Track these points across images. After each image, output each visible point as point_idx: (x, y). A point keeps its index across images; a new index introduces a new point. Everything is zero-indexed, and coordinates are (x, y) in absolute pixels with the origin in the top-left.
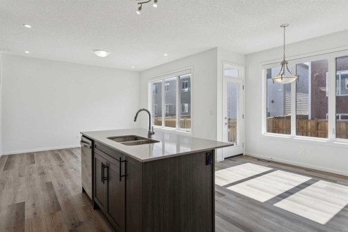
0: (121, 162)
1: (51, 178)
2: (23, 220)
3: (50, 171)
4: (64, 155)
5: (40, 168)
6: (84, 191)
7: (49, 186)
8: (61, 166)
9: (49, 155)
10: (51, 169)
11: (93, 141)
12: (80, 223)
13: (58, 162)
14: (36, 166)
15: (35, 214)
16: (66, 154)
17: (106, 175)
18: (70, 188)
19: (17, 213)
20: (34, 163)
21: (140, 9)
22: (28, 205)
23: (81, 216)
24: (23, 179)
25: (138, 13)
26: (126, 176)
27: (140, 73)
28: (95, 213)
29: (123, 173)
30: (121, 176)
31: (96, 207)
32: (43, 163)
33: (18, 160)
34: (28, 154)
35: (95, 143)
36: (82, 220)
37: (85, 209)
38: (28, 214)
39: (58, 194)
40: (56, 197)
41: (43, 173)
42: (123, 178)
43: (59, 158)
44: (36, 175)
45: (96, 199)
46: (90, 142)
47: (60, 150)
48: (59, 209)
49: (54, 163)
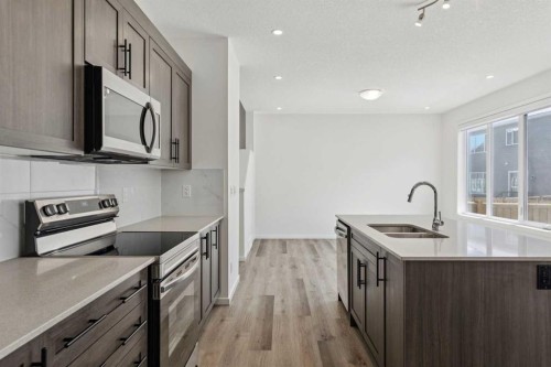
0: (378, 259)
1: (302, 273)
2: (272, 314)
3: (302, 266)
4: (320, 247)
5: (292, 259)
6: (340, 299)
7: (300, 284)
8: (316, 261)
9: (303, 245)
10: (304, 263)
11: (349, 228)
12: (331, 337)
13: (313, 257)
14: (287, 256)
15: (283, 312)
16: (323, 245)
17: (362, 278)
18: (323, 292)
19: (267, 306)
20: (285, 252)
21: (421, 17)
22: (277, 300)
23: (334, 330)
24: (274, 270)
25: (418, 25)
26: (385, 280)
27: (442, 117)
28: (352, 331)
29: (382, 276)
30: (378, 280)
31: (353, 324)
32: (295, 255)
33: (269, 246)
34: (280, 240)
35: (352, 232)
36: (334, 334)
37: (339, 322)
38: (277, 310)
39: (309, 296)
40: (306, 299)
41: (294, 267)
42: (381, 283)
43: (313, 251)
44: (287, 268)
45: (352, 312)
46: (346, 229)
47: (316, 241)
48: (309, 314)
49: (308, 257)
